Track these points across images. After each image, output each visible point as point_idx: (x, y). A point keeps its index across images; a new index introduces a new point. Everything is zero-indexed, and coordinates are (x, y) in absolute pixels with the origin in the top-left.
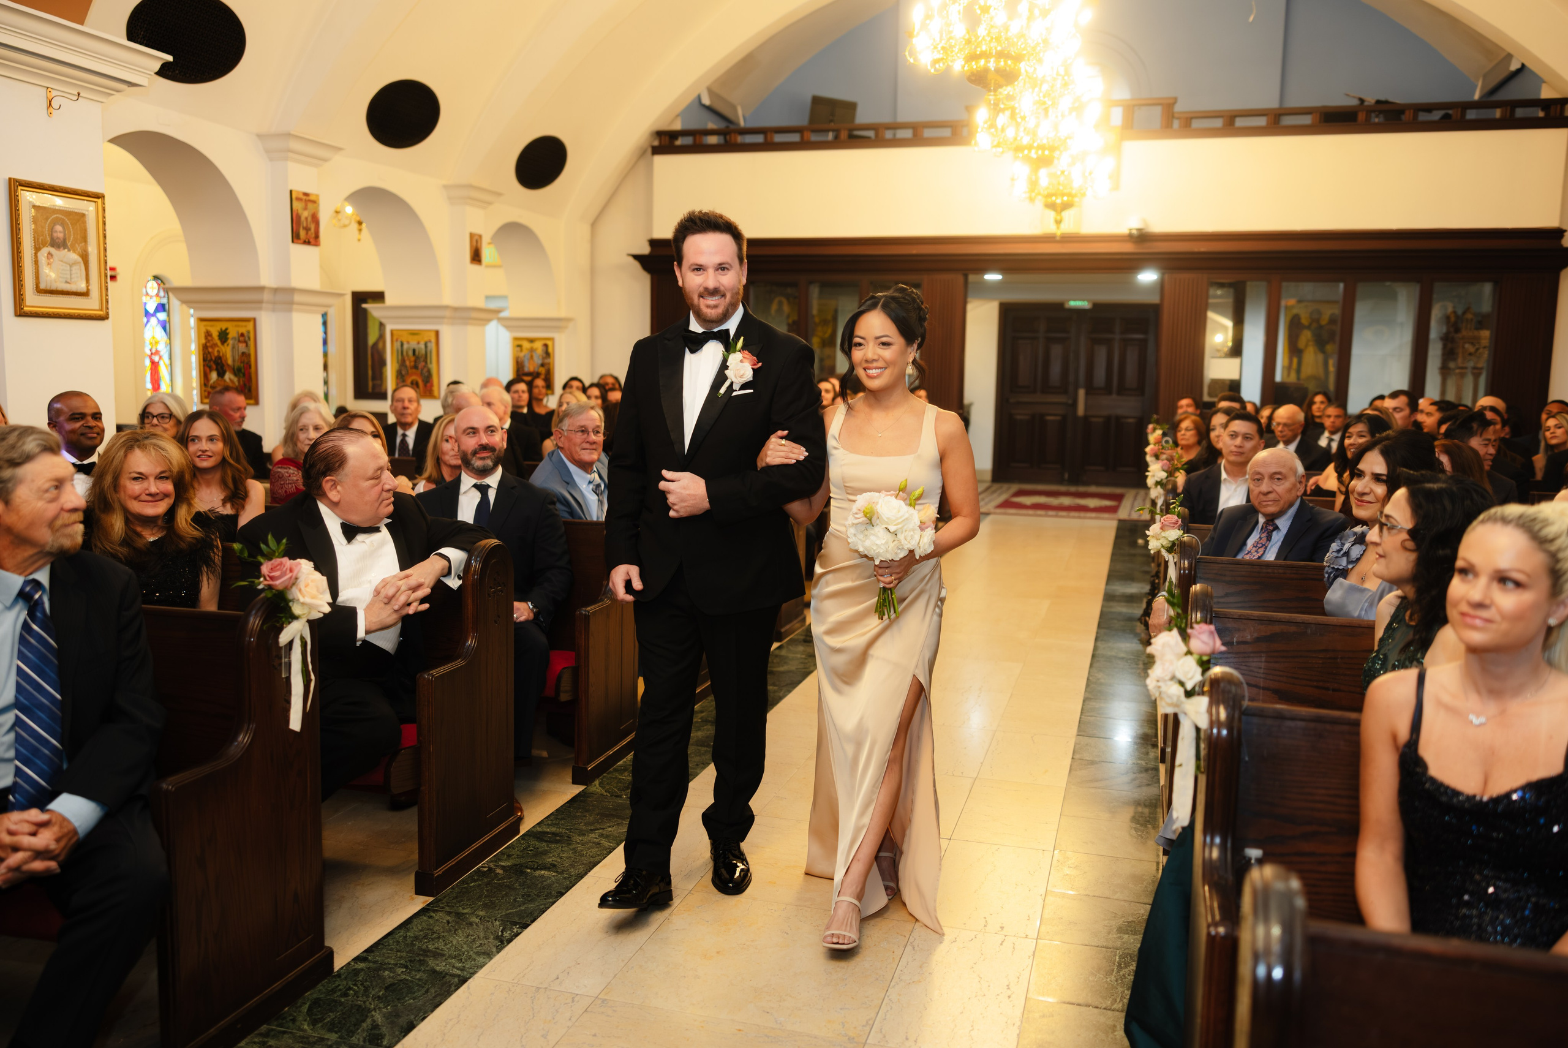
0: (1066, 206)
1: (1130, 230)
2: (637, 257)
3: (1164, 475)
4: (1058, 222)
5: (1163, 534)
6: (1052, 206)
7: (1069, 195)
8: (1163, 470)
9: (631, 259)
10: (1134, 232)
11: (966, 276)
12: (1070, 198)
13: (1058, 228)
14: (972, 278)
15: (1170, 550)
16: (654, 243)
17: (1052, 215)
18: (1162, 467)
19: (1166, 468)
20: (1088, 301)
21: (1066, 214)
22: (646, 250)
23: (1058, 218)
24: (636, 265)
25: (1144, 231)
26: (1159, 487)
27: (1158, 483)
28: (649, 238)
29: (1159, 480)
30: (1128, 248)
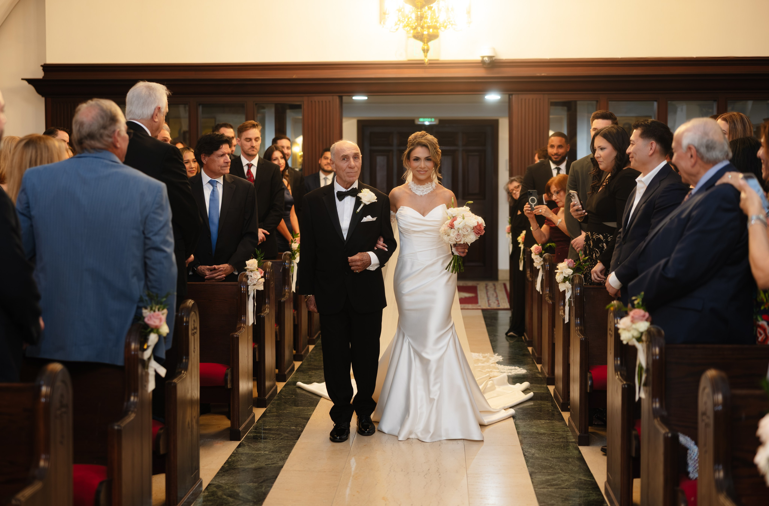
0: (432, 37)
1: (483, 57)
2: (30, 81)
3: (570, 271)
4: (426, 51)
5: (634, 326)
6: (418, 37)
7: (435, 28)
8: (569, 268)
9: (26, 83)
10: (486, 59)
11: (341, 98)
12: (435, 31)
13: (426, 56)
14: (345, 99)
15: (639, 340)
16: (46, 68)
17: (419, 44)
18: (568, 265)
19: (571, 265)
20: (435, 118)
21: (431, 44)
22: (39, 74)
23: (426, 47)
24: (31, 88)
25: (494, 58)
26: (567, 282)
27: (565, 279)
28: (43, 64)
29: (567, 276)
30: (481, 73)
